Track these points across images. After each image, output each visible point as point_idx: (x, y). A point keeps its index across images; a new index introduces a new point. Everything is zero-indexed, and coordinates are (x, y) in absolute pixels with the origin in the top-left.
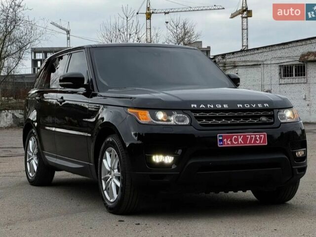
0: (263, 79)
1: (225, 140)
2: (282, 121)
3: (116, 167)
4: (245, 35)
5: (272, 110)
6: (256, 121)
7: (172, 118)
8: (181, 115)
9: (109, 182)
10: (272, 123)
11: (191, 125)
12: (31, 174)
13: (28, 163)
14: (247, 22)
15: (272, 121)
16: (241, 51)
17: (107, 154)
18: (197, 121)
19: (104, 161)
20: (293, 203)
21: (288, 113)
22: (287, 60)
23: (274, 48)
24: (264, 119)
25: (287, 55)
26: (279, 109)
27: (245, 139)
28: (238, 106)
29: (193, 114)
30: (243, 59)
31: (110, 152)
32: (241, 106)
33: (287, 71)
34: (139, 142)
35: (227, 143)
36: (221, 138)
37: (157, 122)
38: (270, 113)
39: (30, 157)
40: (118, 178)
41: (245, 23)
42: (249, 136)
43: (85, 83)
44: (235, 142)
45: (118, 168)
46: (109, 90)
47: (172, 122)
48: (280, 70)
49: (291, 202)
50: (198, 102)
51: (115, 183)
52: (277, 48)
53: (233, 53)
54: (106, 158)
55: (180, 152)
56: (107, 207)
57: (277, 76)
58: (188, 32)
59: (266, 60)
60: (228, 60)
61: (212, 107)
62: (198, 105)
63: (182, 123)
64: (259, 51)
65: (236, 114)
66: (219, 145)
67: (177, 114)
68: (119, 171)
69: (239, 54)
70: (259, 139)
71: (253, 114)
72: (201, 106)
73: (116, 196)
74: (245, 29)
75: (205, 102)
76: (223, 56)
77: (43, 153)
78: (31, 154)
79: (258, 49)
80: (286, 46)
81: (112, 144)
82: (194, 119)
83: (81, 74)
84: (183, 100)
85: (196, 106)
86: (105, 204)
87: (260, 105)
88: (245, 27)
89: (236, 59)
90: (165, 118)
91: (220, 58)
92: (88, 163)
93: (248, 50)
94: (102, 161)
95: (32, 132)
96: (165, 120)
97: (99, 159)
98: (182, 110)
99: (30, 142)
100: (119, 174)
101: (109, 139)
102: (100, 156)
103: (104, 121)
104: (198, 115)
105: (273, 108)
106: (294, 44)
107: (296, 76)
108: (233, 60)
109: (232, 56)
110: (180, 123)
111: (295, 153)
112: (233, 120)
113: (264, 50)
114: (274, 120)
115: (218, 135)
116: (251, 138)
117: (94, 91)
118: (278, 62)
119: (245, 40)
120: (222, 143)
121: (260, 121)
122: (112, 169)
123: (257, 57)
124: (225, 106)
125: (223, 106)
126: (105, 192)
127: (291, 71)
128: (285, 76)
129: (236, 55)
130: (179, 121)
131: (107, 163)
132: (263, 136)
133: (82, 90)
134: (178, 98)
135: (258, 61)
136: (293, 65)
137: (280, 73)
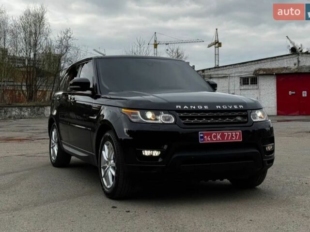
0: (229, 87)
1: (206, 137)
2: (254, 120)
3: (112, 158)
4: (217, 58)
5: (246, 111)
6: (232, 120)
7: (159, 118)
8: (167, 115)
9: (107, 170)
10: (246, 122)
11: (176, 124)
12: (53, 158)
13: (51, 149)
14: (218, 50)
15: (246, 120)
16: (215, 68)
17: (106, 147)
18: (181, 120)
19: (103, 152)
20: (261, 188)
21: (259, 114)
22: (246, 74)
23: (236, 66)
24: (239, 118)
25: (246, 70)
26: (252, 110)
27: (223, 136)
28: (217, 107)
29: (178, 114)
30: (216, 73)
31: (108, 145)
32: (220, 107)
33: (245, 81)
34: (131, 138)
35: (208, 139)
36: (202, 135)
37: (147, 121)
38: (244, 113)
39: (53, 144)
40: (114, 168)
41: (217, 51)
42: (227, 134)
43: (91, 86)
44: (214, 138)
45: (114, 159)
46: (110, 93)
47: (159, 121)
48: (241, 80)
49: (260, 186)
50: (182, 104)
51: (111, 172)
52: (239, 65)
53: (210, 69)
54: (104, 150)
55: (165, 147)
56: (105, 192)
57: (239, 84)
58: (180, 55)
59: (231, 74)
60: (206, 73)
61: (194, 108)
62: (182, 107)
63: (168, 122)
64: (227, 68)
65: (215, 114)
66: (201, 141)
67: (164, 113)
68: (114, 162)
69: (214, 70)
70: (235, 136)
71: (230, 114)
72: (185, 107)
73: (111, 183)
74: (217, 55)
75: (189, 104)
76: (203, 71)
77: (61, 142)
78: (53, 142)
79: (226, 66)
80: (244, 65)
81: (109, 139)
82: (178, 118)
83: (88, 80)
84: (169, 102)
85: (180, 107)
86: (103, 189)
87: (235, 107)
88: (217, 53)
89: (211, 73)
90: (153, 117)
91: (201, 72)
92: (91, 153)
93: (219, 67)
94: (101, 153)
95: (54, 125)
96: (153, 119)
97: (100, 151)
98: (168, 110)
99: (53, 133)
100: (114, 165)
101: (108, 134)
102: (100, 148)
103: (104, 118)
104: (182, 115)
105: (247, 109)
106: (250, 63)
107: (251, 84)
108: (210, 73)
109: (209, 71)
110: (166, 122)
111: (265, 147)
112: (212, 120)
113: (230, 67)
114: (248, 120)
115: (200, 132)
116: (228, 135)
117: (97, 93)
118: (239, 75)
119: (217, 62)
120: (202, 140)
121: (235, 120)
122: (109, 159)
123: (226, 72)
124: (206, 107)
125: (203, 107)
126: (104, 179)
127: (248, 81)
128: (244, 84)
129: (211, 70)
130: (165, 120)
131: (105, 154)
132: (238, 133)
133: (89, 92)
134: (165, 100)
135: (226, 74)
136: (249, 77)
137: (241, 82)
